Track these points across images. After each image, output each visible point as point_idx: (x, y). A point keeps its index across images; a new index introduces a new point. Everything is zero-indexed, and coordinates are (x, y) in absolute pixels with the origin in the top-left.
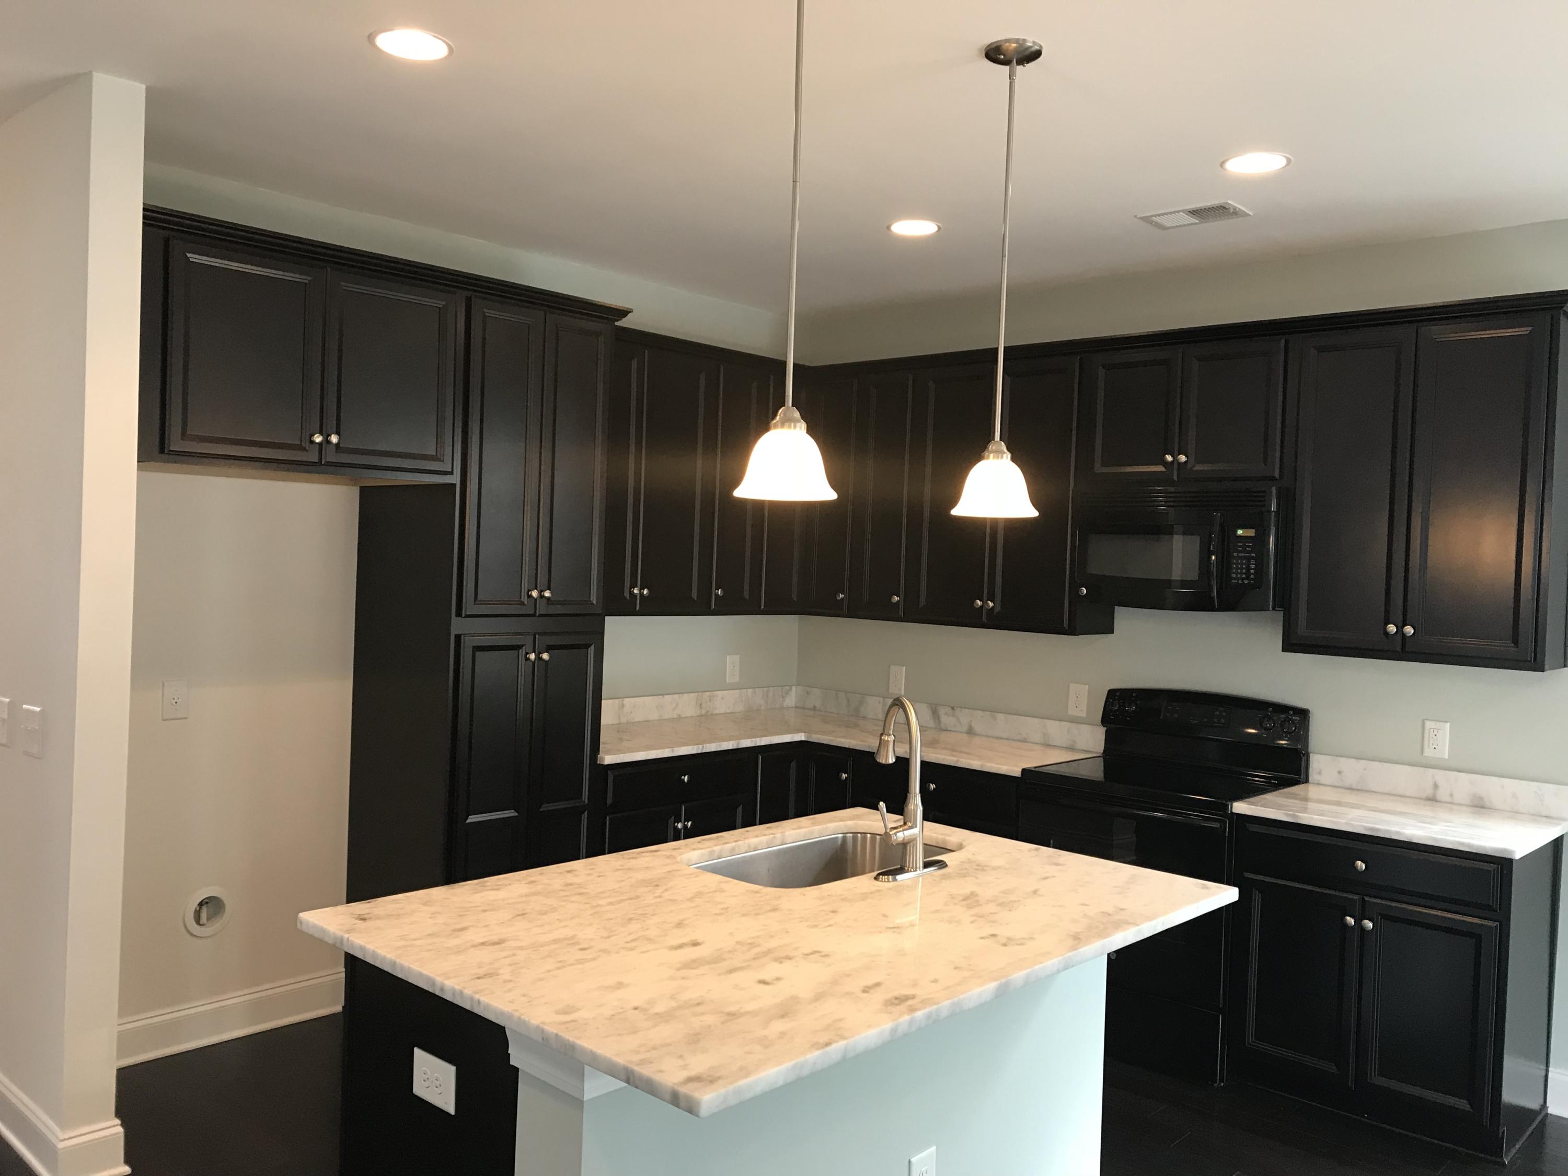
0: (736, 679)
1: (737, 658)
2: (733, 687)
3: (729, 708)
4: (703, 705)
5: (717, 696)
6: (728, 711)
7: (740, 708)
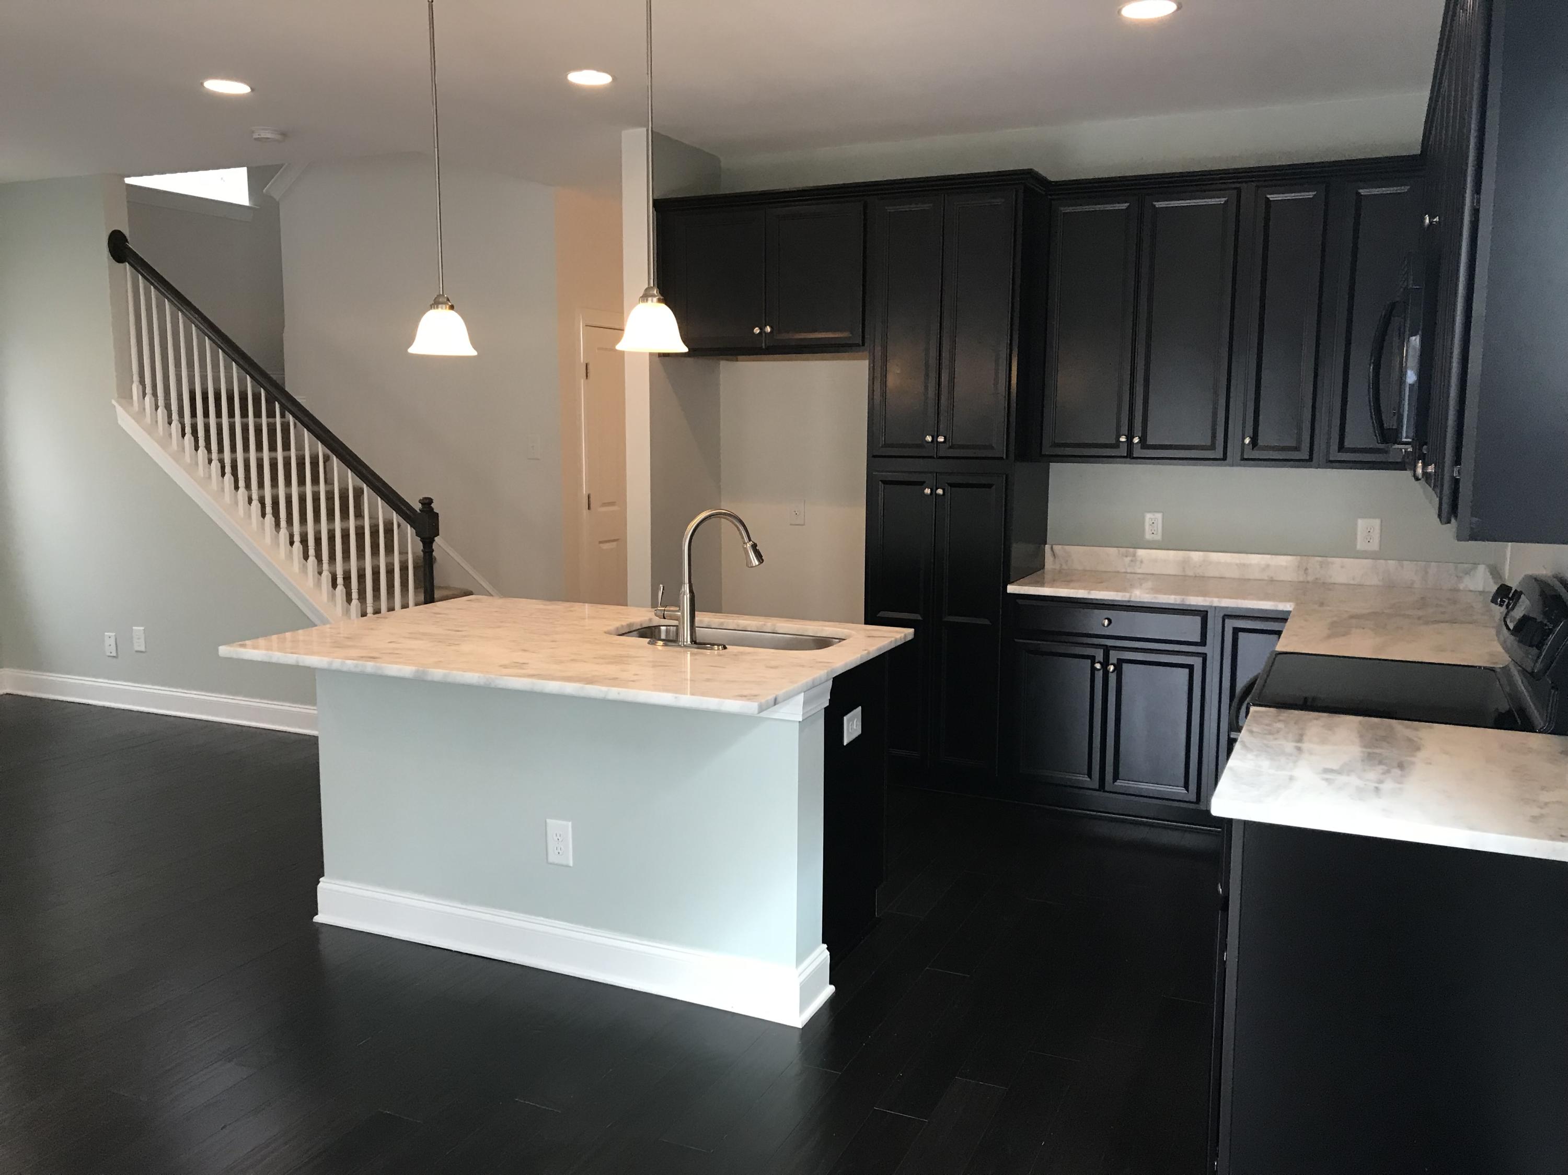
0: (1375, 546)
1: (1377, 522)
2: (1364, 555)
3: (1353, 579)
4: (1310, 571)
5: (1332, 563)
6: (1352, 582)
7: (1374, 580)
